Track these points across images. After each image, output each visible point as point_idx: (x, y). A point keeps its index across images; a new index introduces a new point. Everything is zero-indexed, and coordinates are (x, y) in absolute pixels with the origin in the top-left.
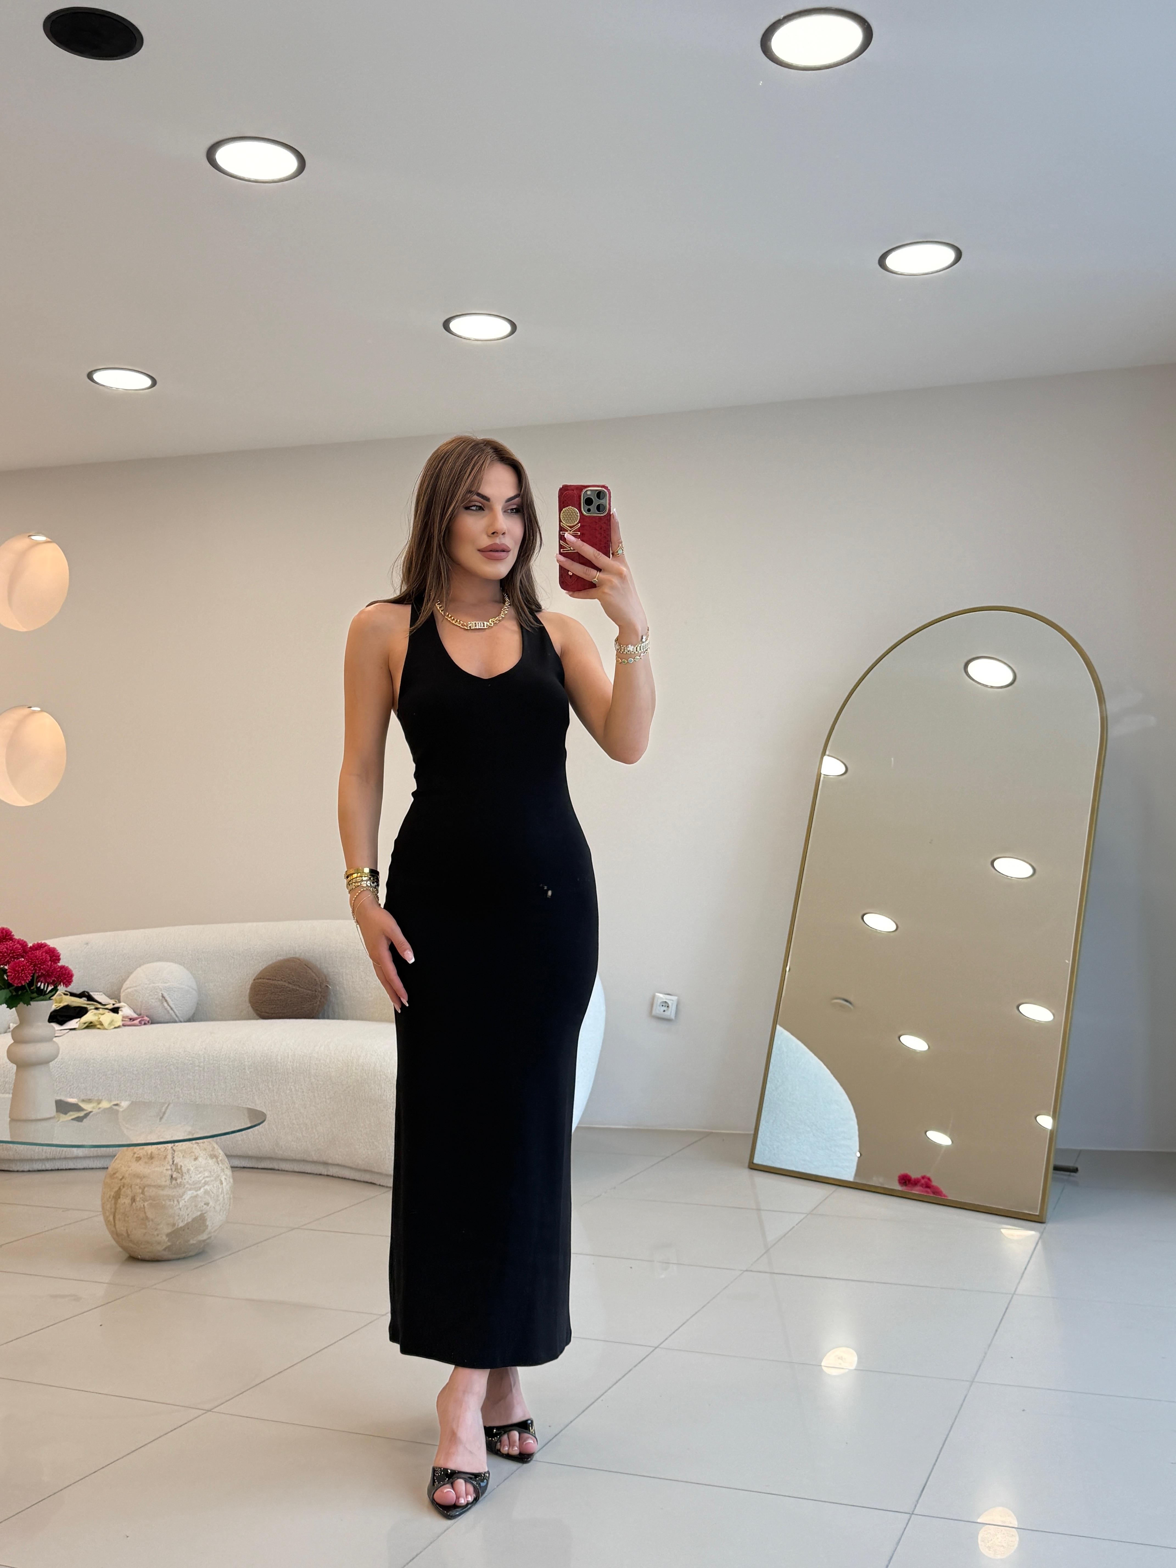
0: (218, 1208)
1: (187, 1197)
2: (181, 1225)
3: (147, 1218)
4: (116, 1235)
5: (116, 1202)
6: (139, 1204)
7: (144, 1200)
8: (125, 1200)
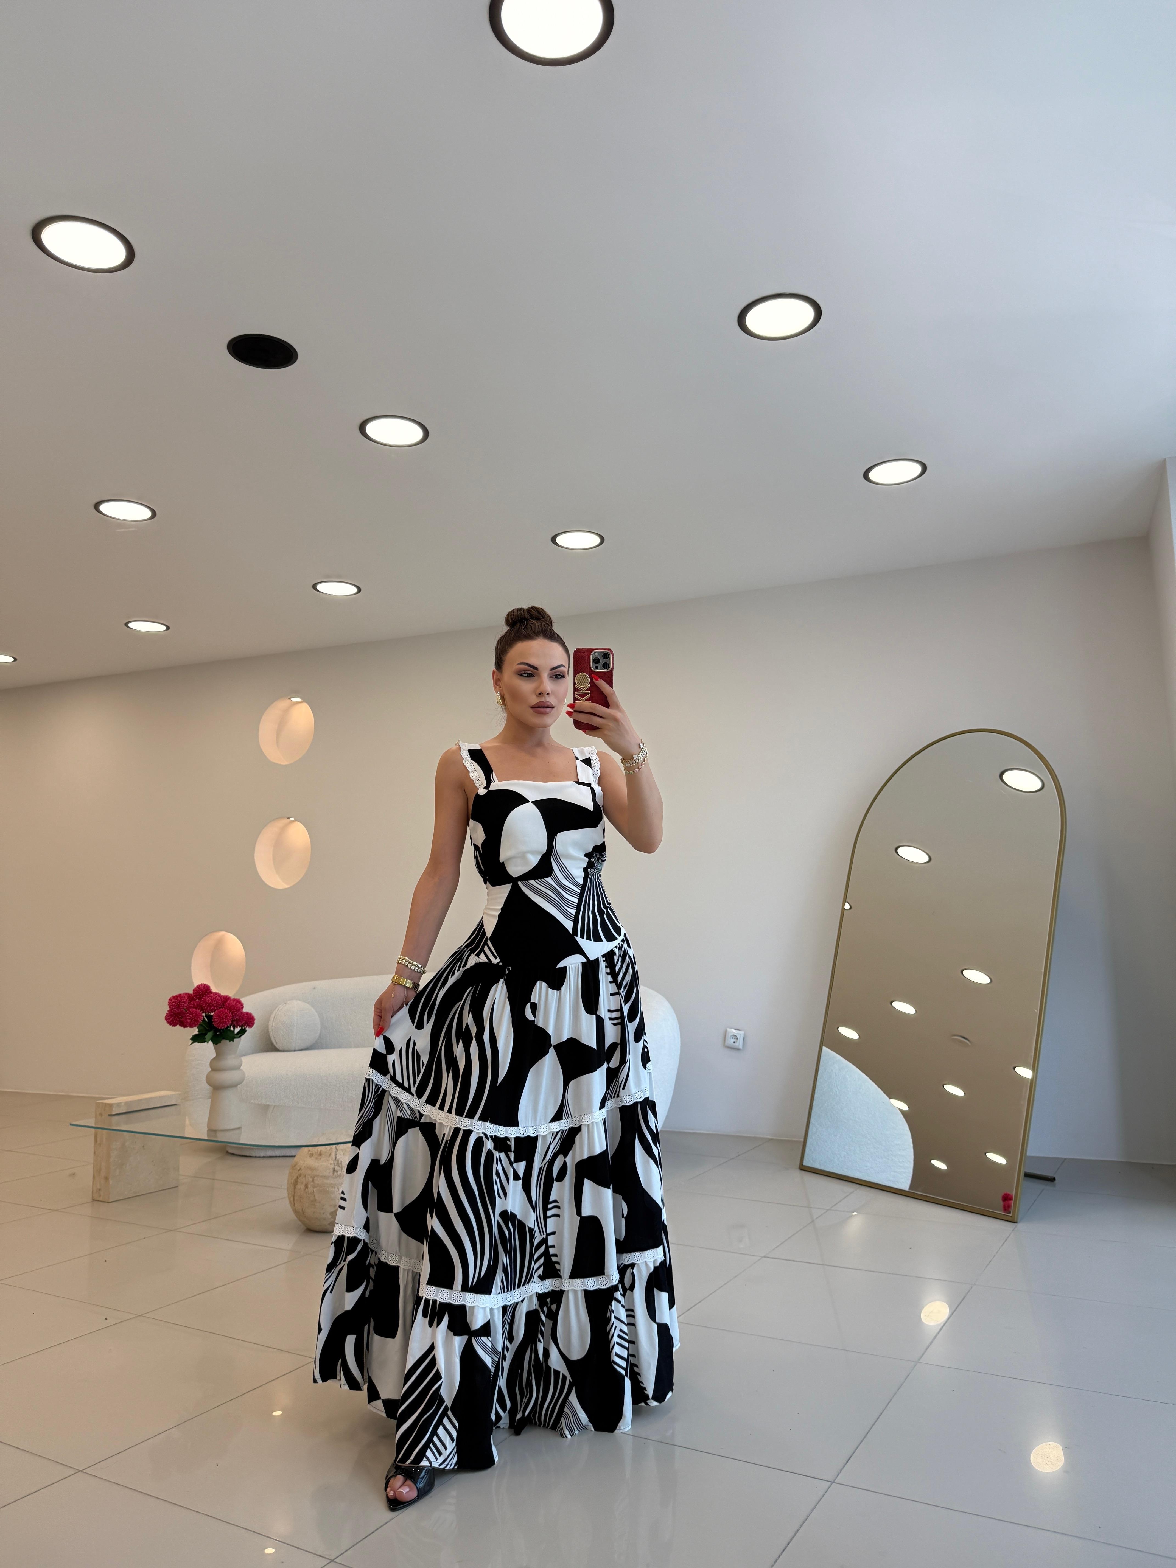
3: (315, 1200)
4: (296, 1212)
5: (295, 1188)
6: (310, 1189)
7: (314, 1187)
8: (301, 1186)
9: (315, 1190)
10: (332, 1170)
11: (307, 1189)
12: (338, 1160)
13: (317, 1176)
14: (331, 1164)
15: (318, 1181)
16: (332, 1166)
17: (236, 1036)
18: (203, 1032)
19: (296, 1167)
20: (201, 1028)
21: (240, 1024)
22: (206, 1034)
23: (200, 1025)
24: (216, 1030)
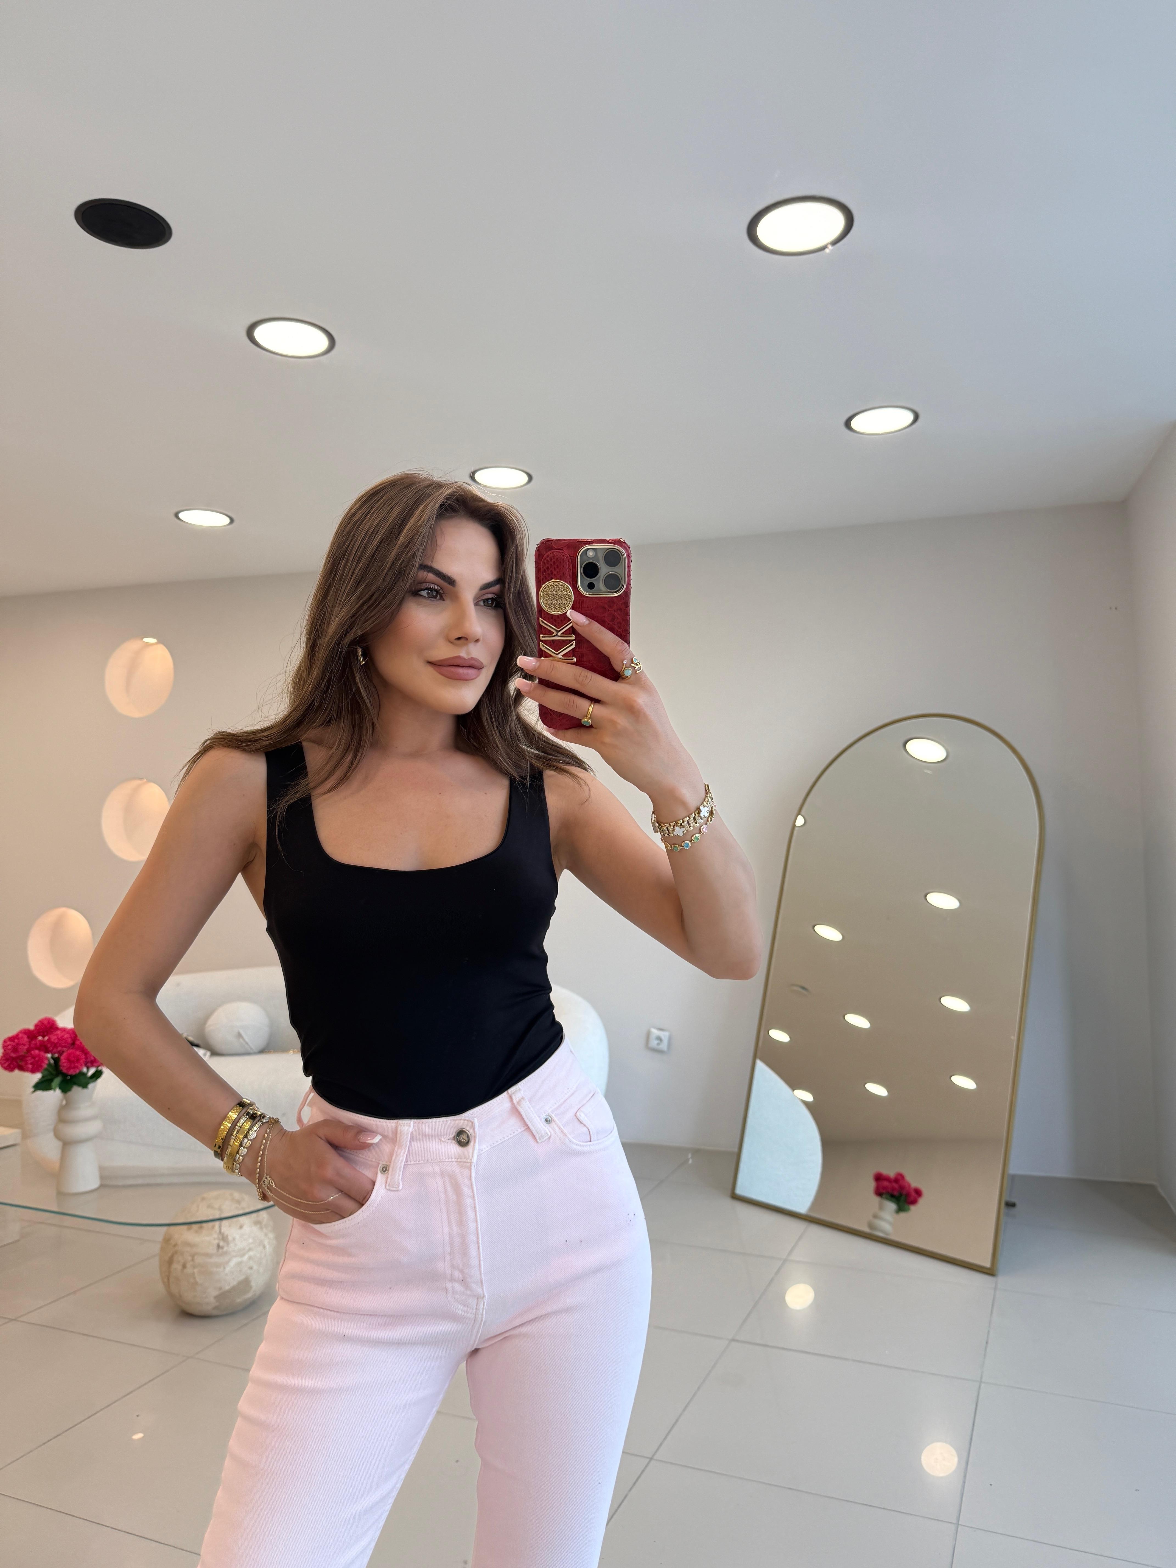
0: (261, 1270)
1: (232, 1263)
2: (227, 1288)
3: (196, 1283)
4: (170, 1294)
5: (169, 1267)
6: (189, 1270)
7: (194, 1267)
8: (177, 1266)
9: (196, 1271)
10: (215, 1246)
11: (185, 1271)
12: (223, 1236)
13: (198, 1254)
14: (215, 1239)
15: (199, 1260)
16: (216, 1242)
17: (91, 1080)
18: (49, 1077)
19: (170, 1243)
20: (46, 1073)
22: (51, 1080)
23: (46, 1069)
24: (65, 1075)
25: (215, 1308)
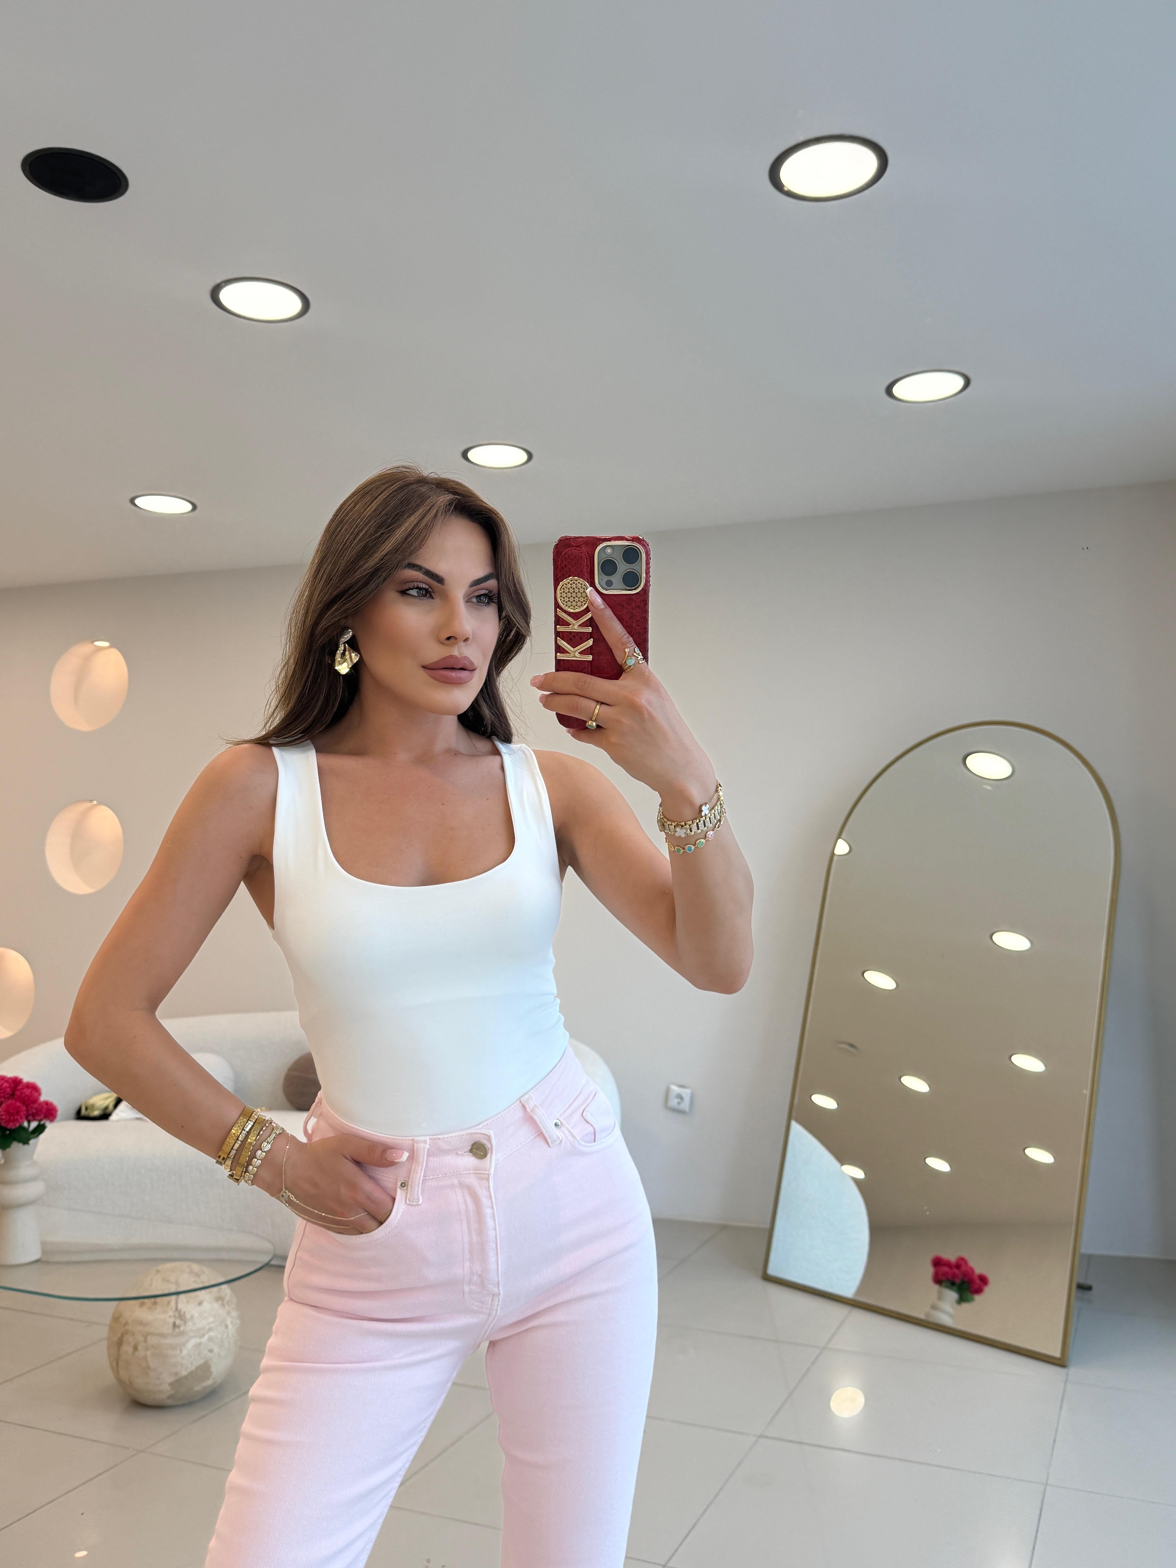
0: (223, 1354)
1: (190, 1344)
2: (184, 1373)
3: (149, 1368)
4: (120, 1381)
5: (119, 1349)
6: (141, 1352)
7: (147, 1349)
8: (127, 1349)
9: (148, 1353)
10: (171, 1325)
11: (136, 1353)
12: (180, 1312)
13: (151, 1334)
14: (170, 1317)
15: (152, 1340)
16: (172, 1320)
17: (32, 1136)
19: (121, 1319)
21: (39, 1118)
24: (4, 1129)
25: (171, 1397)
